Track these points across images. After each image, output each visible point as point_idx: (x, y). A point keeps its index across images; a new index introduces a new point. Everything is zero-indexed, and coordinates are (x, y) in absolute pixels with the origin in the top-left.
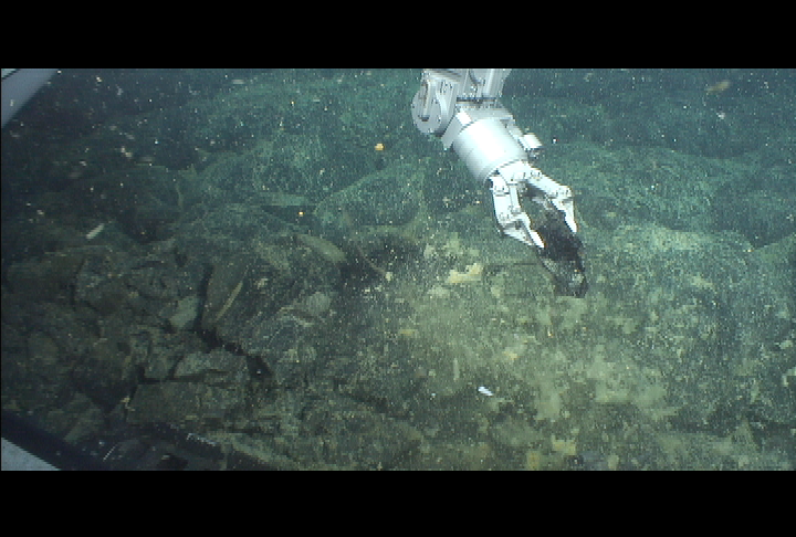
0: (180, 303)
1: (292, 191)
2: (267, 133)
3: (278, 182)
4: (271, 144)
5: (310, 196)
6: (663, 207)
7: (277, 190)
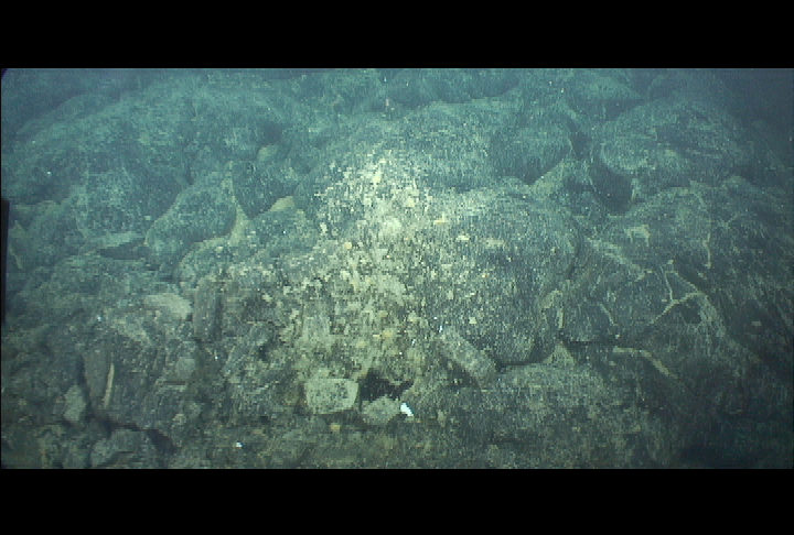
0: (66, 396)
1: (119, 230)
2: (76, 178)
3: (104, 226)
4: (84, 189)
5: (137, 229)
6: (448, 170)
7: (104, 234)
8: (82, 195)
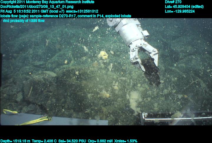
8: (31, 51)
